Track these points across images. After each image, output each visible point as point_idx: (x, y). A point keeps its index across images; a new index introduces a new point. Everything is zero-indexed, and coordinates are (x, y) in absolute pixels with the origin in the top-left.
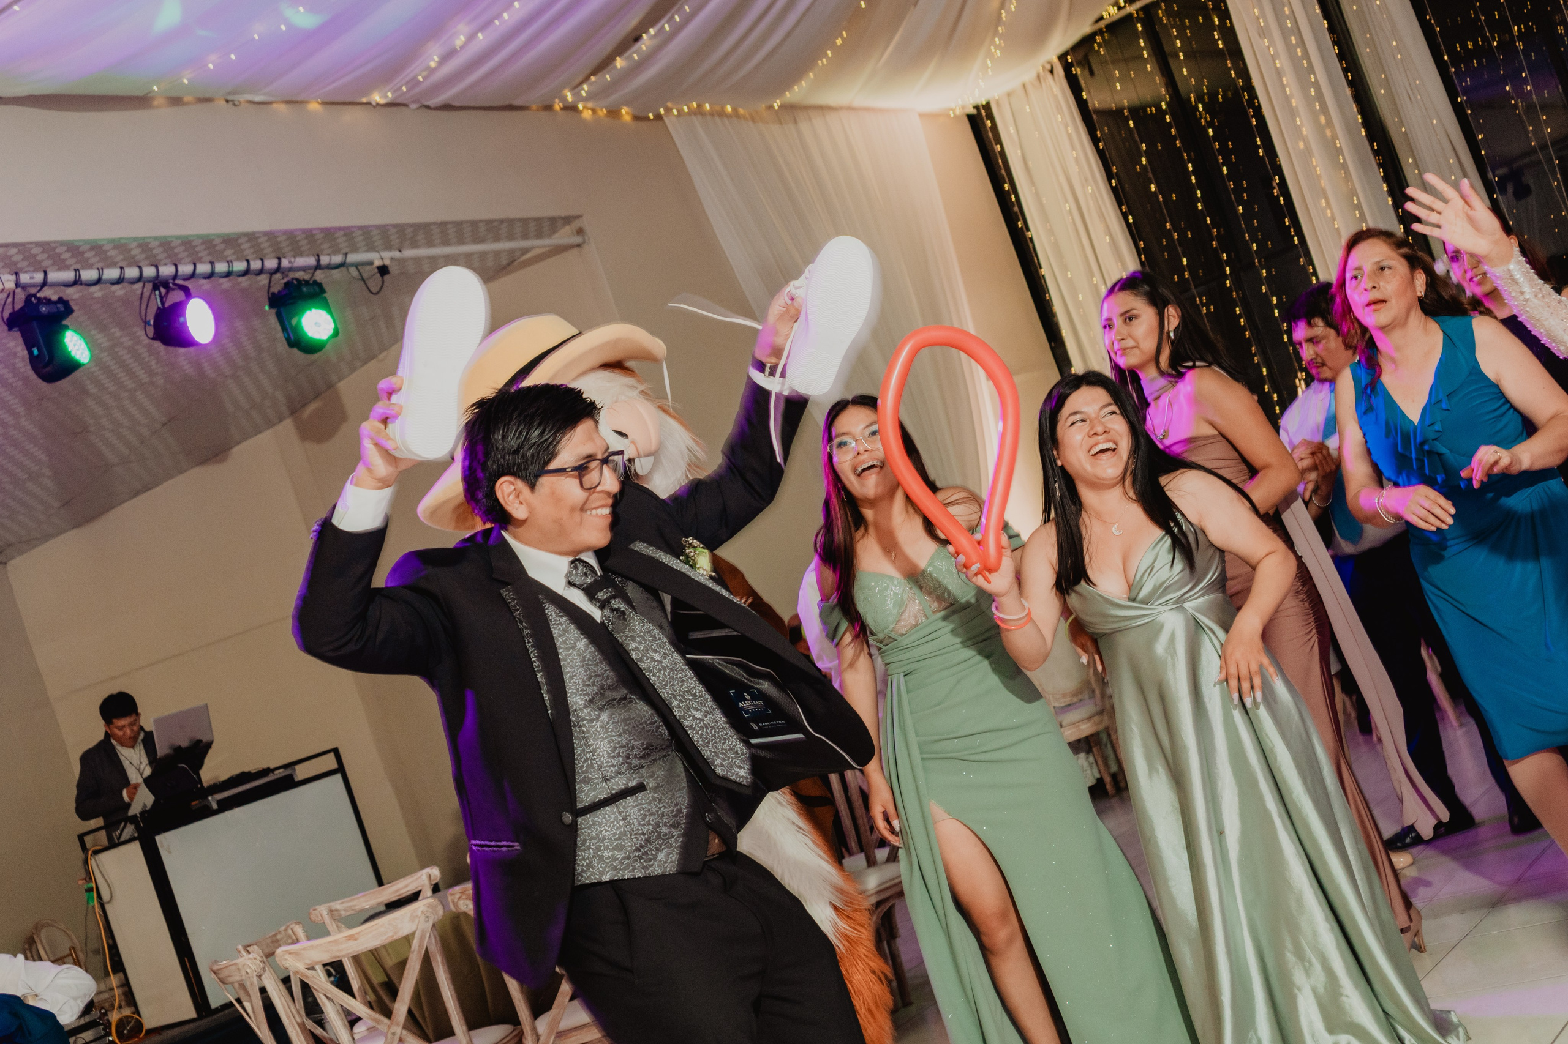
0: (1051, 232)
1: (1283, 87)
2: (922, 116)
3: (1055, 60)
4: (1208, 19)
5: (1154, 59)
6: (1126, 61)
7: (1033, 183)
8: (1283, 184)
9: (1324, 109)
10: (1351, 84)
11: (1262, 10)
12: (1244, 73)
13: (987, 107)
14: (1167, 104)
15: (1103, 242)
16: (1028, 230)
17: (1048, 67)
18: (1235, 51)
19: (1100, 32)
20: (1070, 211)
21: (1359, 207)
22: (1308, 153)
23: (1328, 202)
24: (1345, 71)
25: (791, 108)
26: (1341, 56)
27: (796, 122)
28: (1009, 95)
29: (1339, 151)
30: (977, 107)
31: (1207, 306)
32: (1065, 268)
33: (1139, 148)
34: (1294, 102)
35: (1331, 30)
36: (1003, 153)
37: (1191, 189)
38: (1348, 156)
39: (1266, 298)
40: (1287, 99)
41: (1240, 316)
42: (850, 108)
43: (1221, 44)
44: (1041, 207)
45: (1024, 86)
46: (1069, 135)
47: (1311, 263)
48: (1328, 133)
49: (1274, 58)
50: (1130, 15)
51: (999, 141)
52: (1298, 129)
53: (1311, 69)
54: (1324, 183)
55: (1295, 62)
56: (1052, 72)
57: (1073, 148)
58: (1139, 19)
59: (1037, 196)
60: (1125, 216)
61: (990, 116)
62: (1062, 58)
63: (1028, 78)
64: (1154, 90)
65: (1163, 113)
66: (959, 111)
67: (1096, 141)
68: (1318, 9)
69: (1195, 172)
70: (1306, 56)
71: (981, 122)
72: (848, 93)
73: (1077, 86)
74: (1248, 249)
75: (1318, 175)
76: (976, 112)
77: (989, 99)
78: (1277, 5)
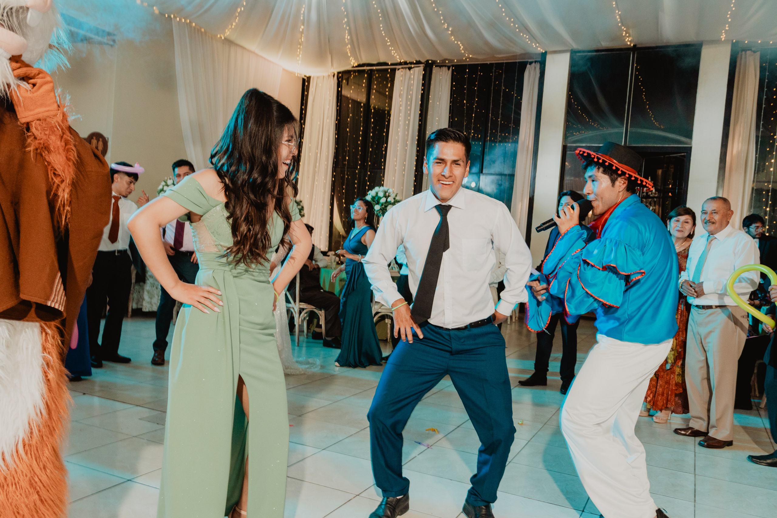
0: (311, 129)
1: (399, 116)
2: (284, 69)
3: (336, 73)
4: (387, 83)
5: (366, 89)
6: (359, 85)
8: (386, 148)
9: (408, 130)
10: (420, 126)
11: (404, 89)
12: (390, 106)
13: (309, 78)
14: (364, 104)
15: (325, 139)
16: (304, 125)
17: (333, 74)
18: (391, 97)
19: (355, 71)
20: (320, 125)
21: (405, 165)
22: (396, 142)
23: (396, 159)
24: (420, 120)
25: (228, 42)
26: (421, 115)
27: (230, 46)
28: (318, 77)
29: (407, 145)
30: (305, 76)
31: (348, 175)
32: (310, 143)
33: (349, 115)
34: (400, 123)
35: (422, 105)
36: (307, 95)
37: (359, 136)
38: (408, 148)
40: (399, 121)
41: (356, 184)
42: (254, 53)
43: (387, 93)
45: (324, 77)
46: (330, 100)
47: (384, 177)
48: (406, 138)
49: (400, 106)
50: (364, 71)
53: (410, 115)
54: (398, 153)
55: (406, 110)
56: (334, 76)
57: (329, 106)
58: (367, 73)
59: (312, 115)
60: (336, 134)
61: (309, 82)
62: (339, 73)
63: (326, 74)
64: (362, 98)
65: (361, 107)
66: (299, 75)
67: (337, 106)
68: (420, 97)
69: (363, 131)
70: (410, 110)
71: (306, 83)
72: (253, 46)
73: (339, 85)
74: (367, 163)
75: (397, 150)
76: (306, 78)
77: (310, 76)
78: (409, 89)
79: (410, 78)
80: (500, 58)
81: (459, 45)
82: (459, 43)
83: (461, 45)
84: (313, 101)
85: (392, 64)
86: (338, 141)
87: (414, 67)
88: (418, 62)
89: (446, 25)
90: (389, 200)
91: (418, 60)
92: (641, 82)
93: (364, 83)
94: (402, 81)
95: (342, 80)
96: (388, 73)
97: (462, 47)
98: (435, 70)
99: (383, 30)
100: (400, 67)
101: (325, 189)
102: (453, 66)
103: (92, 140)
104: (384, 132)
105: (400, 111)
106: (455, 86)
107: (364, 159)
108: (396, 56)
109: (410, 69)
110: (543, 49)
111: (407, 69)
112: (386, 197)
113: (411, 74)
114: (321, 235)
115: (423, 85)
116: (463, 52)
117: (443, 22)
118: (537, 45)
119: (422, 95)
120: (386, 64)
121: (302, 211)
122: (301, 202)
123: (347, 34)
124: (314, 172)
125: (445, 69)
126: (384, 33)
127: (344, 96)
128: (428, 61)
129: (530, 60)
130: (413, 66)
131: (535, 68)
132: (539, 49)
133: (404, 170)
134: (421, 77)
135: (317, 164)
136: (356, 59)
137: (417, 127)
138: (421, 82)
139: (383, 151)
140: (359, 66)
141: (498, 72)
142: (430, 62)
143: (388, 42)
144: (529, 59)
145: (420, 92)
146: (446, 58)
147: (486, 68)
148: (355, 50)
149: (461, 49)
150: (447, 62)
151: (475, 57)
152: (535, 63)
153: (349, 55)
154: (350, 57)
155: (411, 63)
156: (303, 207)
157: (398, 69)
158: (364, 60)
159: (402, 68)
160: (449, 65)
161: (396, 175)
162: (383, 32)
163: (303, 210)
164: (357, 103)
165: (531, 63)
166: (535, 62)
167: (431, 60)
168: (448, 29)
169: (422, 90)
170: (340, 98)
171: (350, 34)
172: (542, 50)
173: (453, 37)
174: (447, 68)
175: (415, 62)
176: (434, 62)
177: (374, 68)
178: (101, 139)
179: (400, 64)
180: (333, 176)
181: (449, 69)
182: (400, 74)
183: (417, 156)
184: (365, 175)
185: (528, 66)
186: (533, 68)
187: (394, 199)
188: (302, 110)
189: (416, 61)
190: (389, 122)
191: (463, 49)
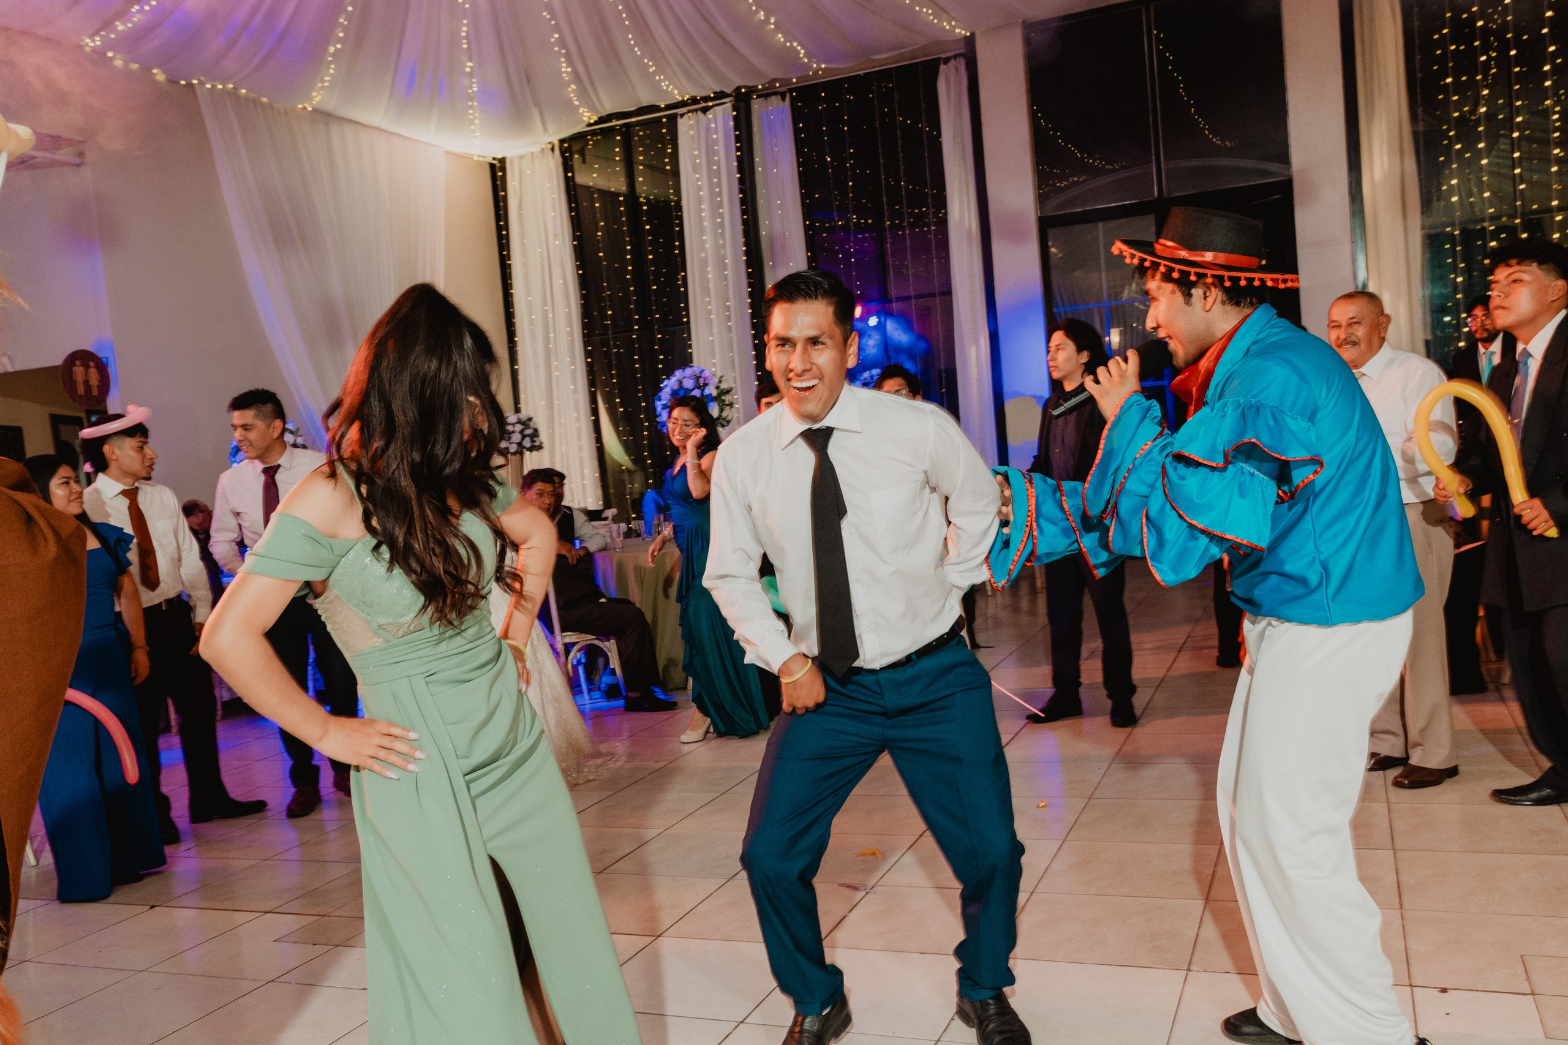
0: (525, 265)
1: (701, 211)
2: (447, 152)
3: (556, 142)
4: (665, 148)
5: (623, 165)
6: (607, 159)
7: (521, 226)
8: (685, 278)
9: (723, 235)
10: (745, 222)
11: (699, 150)
12: (678, 192)
13: (502, 161)
14: (624, 197)
15: (558, 282)
16: (511, 258)
17: (550, 146)
18: (676, 174)
19: (594, 133)
20: (541, 254)
21: (728, 308)
22: (704, 263)
23: (710, 299)
24: (744, 212)
25: (323, 116)
26: (743, 201)
27: (327, 125)
28: (521, 157)
29: (725, 267)
30: (494, 159)
31: (618, 347)
32: (528, 293)
33: (597, 224)
34: (705, 224)
35: (741, 181)
36: (505, 198)
37: (626, 263)
38: (731, 273)
39: (656, 353)
40: (701, 219)
41: (636, 362)
42: (381, 130)
43: (668, 168)
44: (523, 245)
45: (532, 153)
46: (553, 199)
48: (722, 252)
49: (700, 188)
50: (613, 128)
51: (505, 189)
52: (703, 242)
53: (721, 204)
54: (711, 285)
55: (713, 195)
56: (553, 149)
57: (554, 211)
58: (620, 132)
59: (522, 236)
60: (578, 268)
61: (503, 169)
62: (562, 141)
63: (536, 149)
64: (618, 184)
65: (620, 204)
66: (481, 159)
67: (571, 210)
68: (735, 164)
69: (631, 252)
70: (720, 194)
71: (497, 172)
72: (375, 114)
73: (567, 166)
74: (652, 316)
75: (708, 279)
76: (495, 162)
77: (504, 156)
78: (710, 153)
79: (708, 129)
80: (883, 59)
81: (795, 48)
82: (795, 44)
83: (799, 48)
84: (520, 208)
85: (669, 107)
86: (584, 282)
87: (712, 107)
88: (720, 95)
89: (762, 13)
90: (707, 391)
91: (718, 90)
92: (1171, 63)
93: (616, 154)
94: (692, 137)
95: (571, 156)
96: (662, 126)
97: (803, 51)
98: (756, 105)
99: (636, 44)
100: (684, 110)
101: (575, 383)
102: (791, 91)
103: (75, 369)
104: (675, 248)
105: (700, 200)
106: (801, 130)
107: (644, 309)
108: (672, 90)
109: (705, 110)
110: (966, 30)
111: (699, 112)
112: (699, 387)
113: (709, 121)
114: (583, 479)
115: (738, 139)
116: (806, 60)
117: (754, 8)
118: (953, 23)
119: (739, 159)
120: (654, 108)
121: (535, 439)
122: (530, 419)
123: (564, 65)
124: (548, 353)
125: (775, 100)
126: (639, 50)
127: (581, 186)
128: (739, 88)
129: (943, 56)
130: (710, 104)
131: (957, 69)
132: (957, 31)
133: (729, 318)
134: (732, 123)
135: (552, 335)
136: (592, 109)
137: (740, 228)
138: (732, 134)
139: (679, 286)
140: (601, 120)
141: (884, 87)
142: (743, 90)
143: (651, 66)
144: (942, 53)
145: (734, 154)
146: (773, 77)
147: (858, 83)
148: (585, 90)
149: (801, 55)
150: (778, 85)
151: (831, 66)
152: (955, 59)
153: (577, 103)
154: (578, 107)
155: (706, 99)
156: (536, 430)
157: (682, 115)
158: (609, 108)
159: (689, 112)
160: (783, 89)
161: (715, 330)
162: (636, 49)
163: (538, 436)
164: (609, 197)
165: (947, 61)
166: (955, 57)
167: (745, 87)
168: (767, 21)
169: (738, 149)
170: (572, 190)
171: (570, 62)
172: (963, 32)
173: (780, 36)
174: (779, 97)
175: (712, 95)
176: (751, 90)
177: (633, 120)
178: (92, 364)
179: (683, 104)
180: (588, 354)
181: (784, 99)
182: (687, 126)
183: (750, 285)
184: (653, 341)
185: (942, 67)
186: (953, 70)
187: (717, 388)
188: (499, 229)
189: (715, 93)
190: (681, 225)
191: (805, 55)
